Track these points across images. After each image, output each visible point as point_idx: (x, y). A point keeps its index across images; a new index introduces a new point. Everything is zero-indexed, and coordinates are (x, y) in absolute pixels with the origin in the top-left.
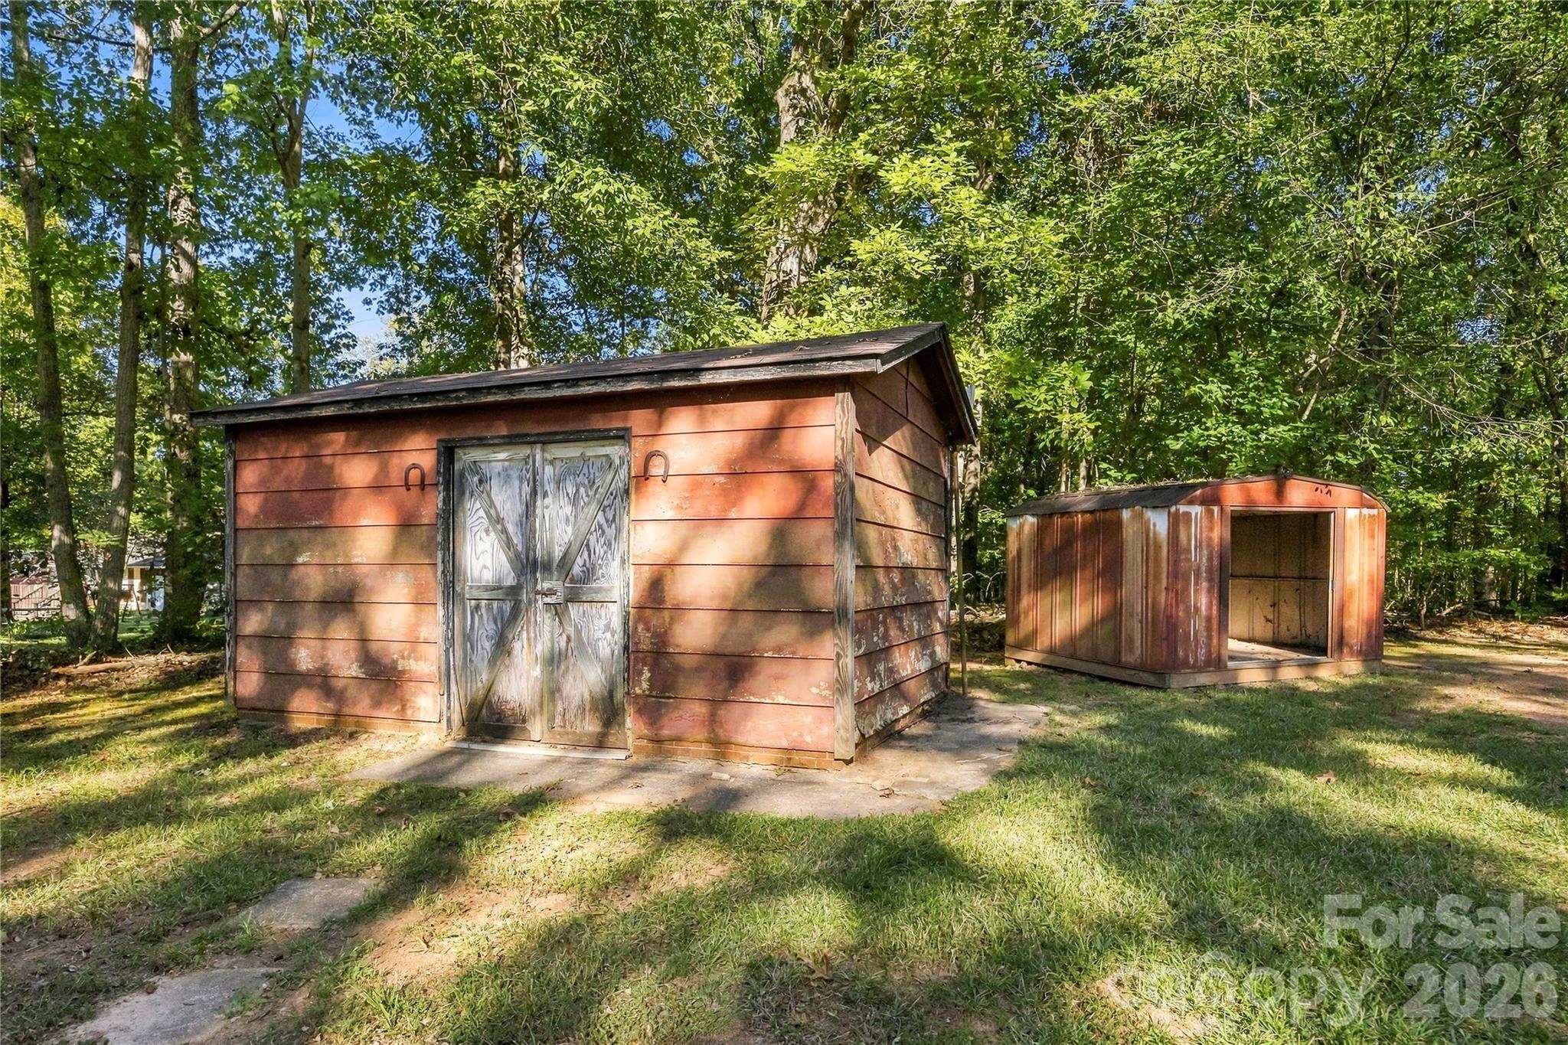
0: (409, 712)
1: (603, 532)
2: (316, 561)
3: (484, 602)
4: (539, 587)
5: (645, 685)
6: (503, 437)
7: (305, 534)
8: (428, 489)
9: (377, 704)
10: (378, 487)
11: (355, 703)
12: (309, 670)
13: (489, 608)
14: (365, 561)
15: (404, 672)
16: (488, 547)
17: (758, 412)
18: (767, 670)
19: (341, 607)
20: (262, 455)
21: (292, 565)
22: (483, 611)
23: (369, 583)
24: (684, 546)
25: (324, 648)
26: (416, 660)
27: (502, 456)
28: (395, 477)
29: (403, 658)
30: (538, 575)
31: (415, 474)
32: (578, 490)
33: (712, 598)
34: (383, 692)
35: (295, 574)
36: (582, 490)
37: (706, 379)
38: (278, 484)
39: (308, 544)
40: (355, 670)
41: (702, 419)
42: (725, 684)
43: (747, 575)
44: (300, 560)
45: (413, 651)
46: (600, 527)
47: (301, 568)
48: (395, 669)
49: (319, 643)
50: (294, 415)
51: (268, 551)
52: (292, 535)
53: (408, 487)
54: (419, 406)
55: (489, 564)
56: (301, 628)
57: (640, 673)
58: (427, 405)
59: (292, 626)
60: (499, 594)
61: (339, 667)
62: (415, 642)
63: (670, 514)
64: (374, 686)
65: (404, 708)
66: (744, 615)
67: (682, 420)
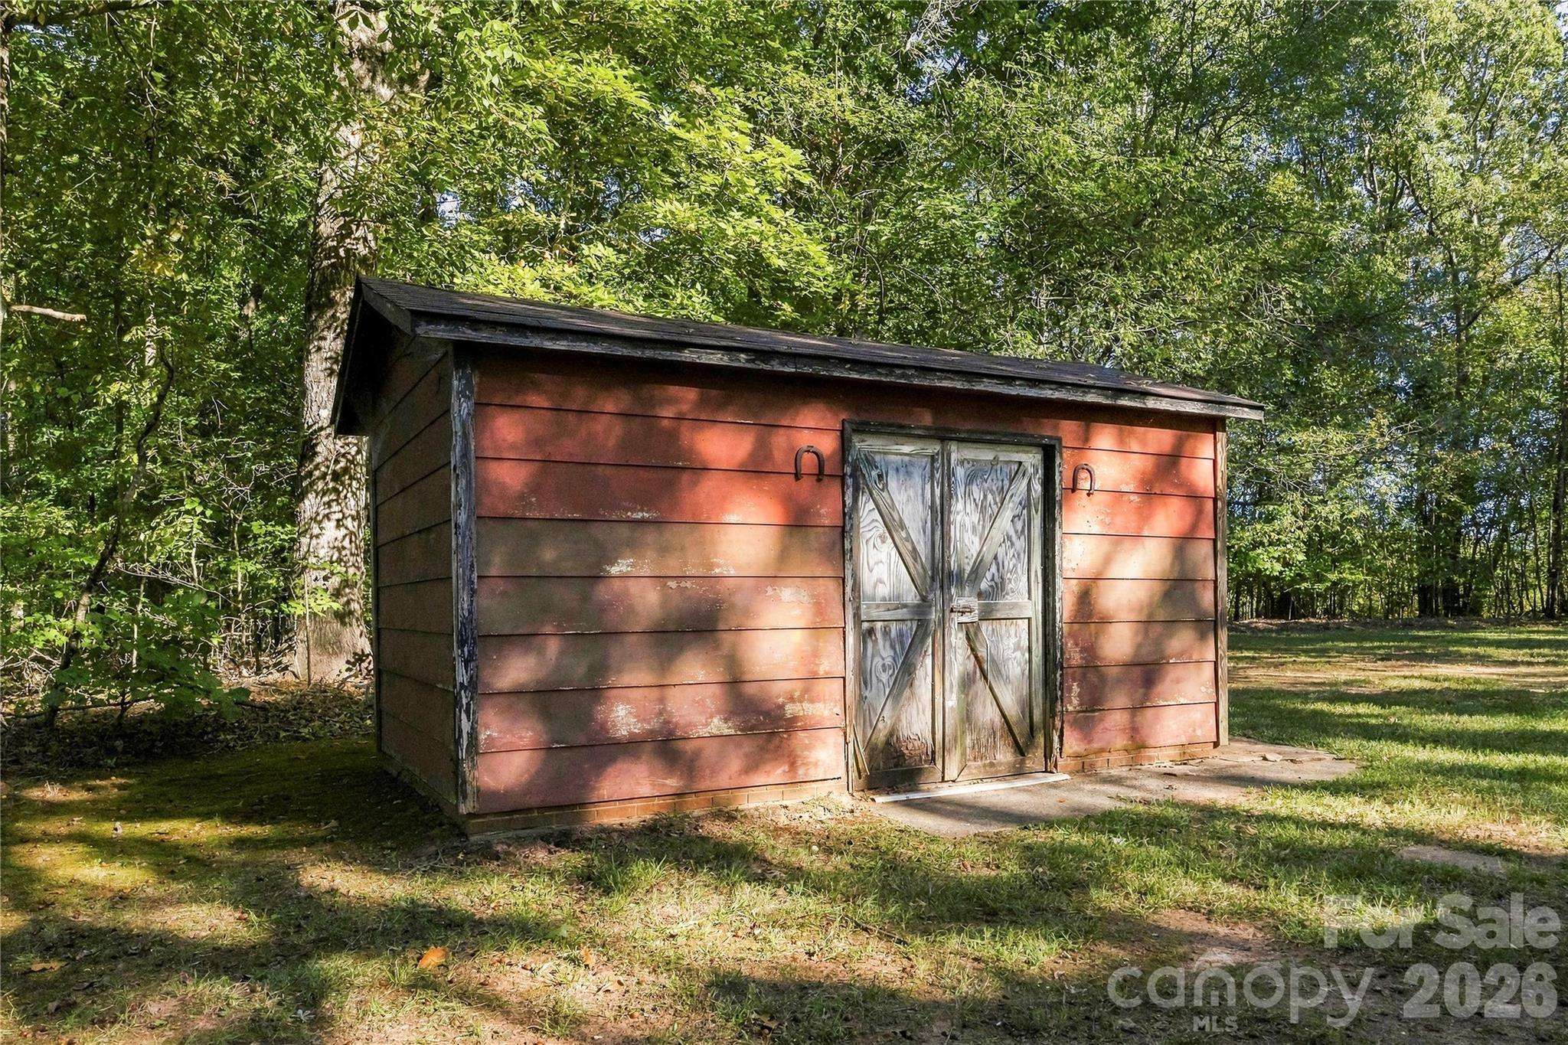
0: (801, 771)
1: (1012, 544)
2: (646, 571)
3: (879, 625)
4: (954, 604)
5: (1075, 702)
6: (926, 428)
7: (624, 531)
8: (825, 479)
9: (752, 766)
10: (754, 470)
11: (714, 772)
12: (631, 734)
13: (886, 632)
14: (732, 573)
15: (795, 719)
16: (884, 557)
17: (1161, 439)
18: (1173, 673)
19: (691, 636)
20: (534, 400)
21: (597, 578)
22: (879, 635)
23: (739, 600)
24: (1108, 560)
25: (662, 700)
26: (812, 701)
27: (907, 449)
28: (781, 458)
29: (792, 699)
30: (953, 591)
31: (808, 462)
32: (985, 496)
33: (1131, 610)
34: (763, 749)
35: (602, 592)
36: (990, 497)
37: (1151, 403)
38: (568, 448)
39: (633, 546)
40: (718, 725)
41: (1121, 440)
42: (1141, 691)
43: (1157, 587)
44: (614, 570)
45: (807, 690)
46: (1009, 538)
47: (617, 583)
48: (782, 717)
49: (654, 693)
50: (649, 353)
51: (549, 555)
52: (599, 531)
53: (797, 476)
54: (855, 376)
55: (885, 578)
56: (620, 671)
57: (1070, 690)
58: (865, 377)
59: (600, 669)
60: (901, 613)
61: (690, 725)
62: (814, 677)
63: (1096, 529)
64: (748, 746)
65: (793, 766)
66: (1155, 625)
67: (1105, 437)
